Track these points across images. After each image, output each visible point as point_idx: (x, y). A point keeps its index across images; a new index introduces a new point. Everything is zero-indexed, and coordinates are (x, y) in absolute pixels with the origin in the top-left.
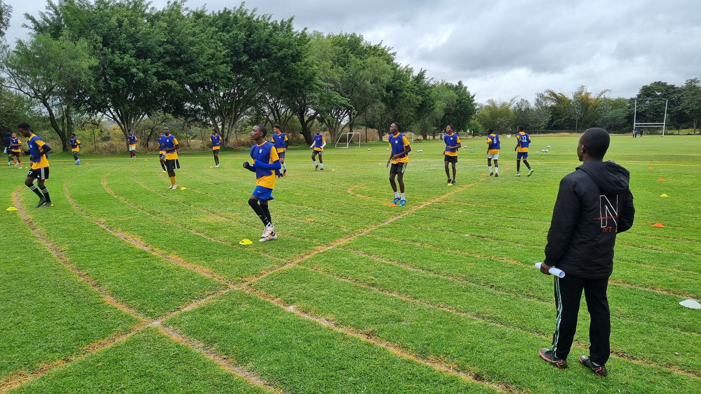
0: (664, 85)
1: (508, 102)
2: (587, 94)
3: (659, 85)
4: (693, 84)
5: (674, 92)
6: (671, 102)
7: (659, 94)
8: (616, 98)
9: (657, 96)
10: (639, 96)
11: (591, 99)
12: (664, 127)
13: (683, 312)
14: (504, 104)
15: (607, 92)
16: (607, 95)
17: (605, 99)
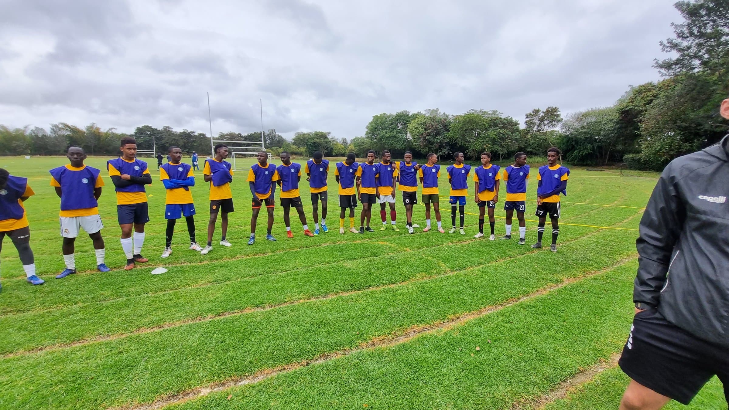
0: (150, 128)
1: (22, 128)
2: (98, 129)
3: (148, 128)
4: (168, 129)
5: (158, 133)
6: (157, 139)
7: (149, 133)
8: (121, 133)
9: (148, 134)
10: (136, 133)
11: (102, 133)
12: (154, 153)
13: (155, 278)
14: (17, 130)
15: (114, 129)
16: (114, 131)
17: (113, 134)
